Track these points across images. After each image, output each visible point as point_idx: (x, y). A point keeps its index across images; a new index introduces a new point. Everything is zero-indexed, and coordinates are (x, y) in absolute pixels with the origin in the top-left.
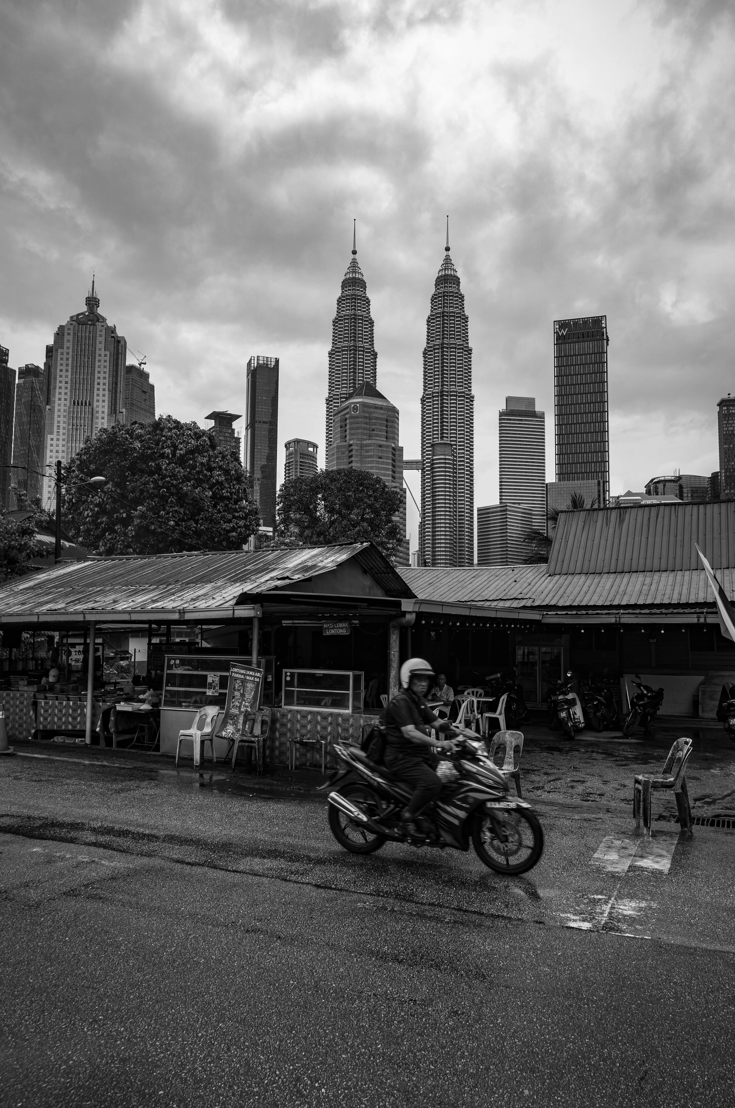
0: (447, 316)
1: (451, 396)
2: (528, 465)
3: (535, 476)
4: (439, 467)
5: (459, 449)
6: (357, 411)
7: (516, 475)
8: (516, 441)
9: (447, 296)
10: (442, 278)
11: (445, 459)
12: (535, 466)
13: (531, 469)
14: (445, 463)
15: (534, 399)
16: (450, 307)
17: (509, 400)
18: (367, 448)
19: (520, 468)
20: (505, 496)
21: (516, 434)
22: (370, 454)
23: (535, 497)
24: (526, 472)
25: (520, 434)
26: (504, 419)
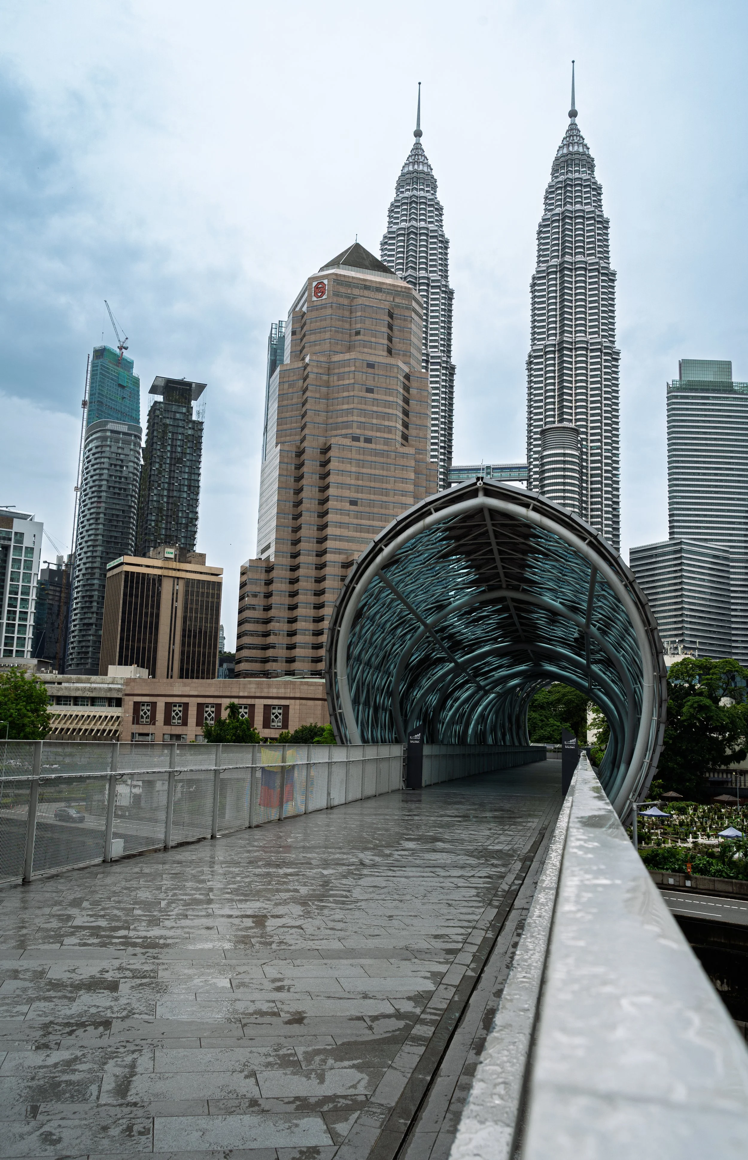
0: (571, 218)
1: (576, 349)
2: (721, 475)
3: (734, 493)
4: (554, 470)
5: (592, 441)
6: (323, 293)
7: (699, 492)
8: (698, 433)
9: (571, 186)
10: (563, 159)
11: (564, 455)
12: (733, 475)
13: (726, 481)
14: (564, 462)
15: (729, 363)
16: (576, 203)
17: (684, 365)
18: (342, 370)
19: (706, 480)
20: (679, 527)
21: (698, 421)
22: (347, 382)
23: (733, 529)
24: (716, 486)
25: (704, 421)
26: (676, 397)
